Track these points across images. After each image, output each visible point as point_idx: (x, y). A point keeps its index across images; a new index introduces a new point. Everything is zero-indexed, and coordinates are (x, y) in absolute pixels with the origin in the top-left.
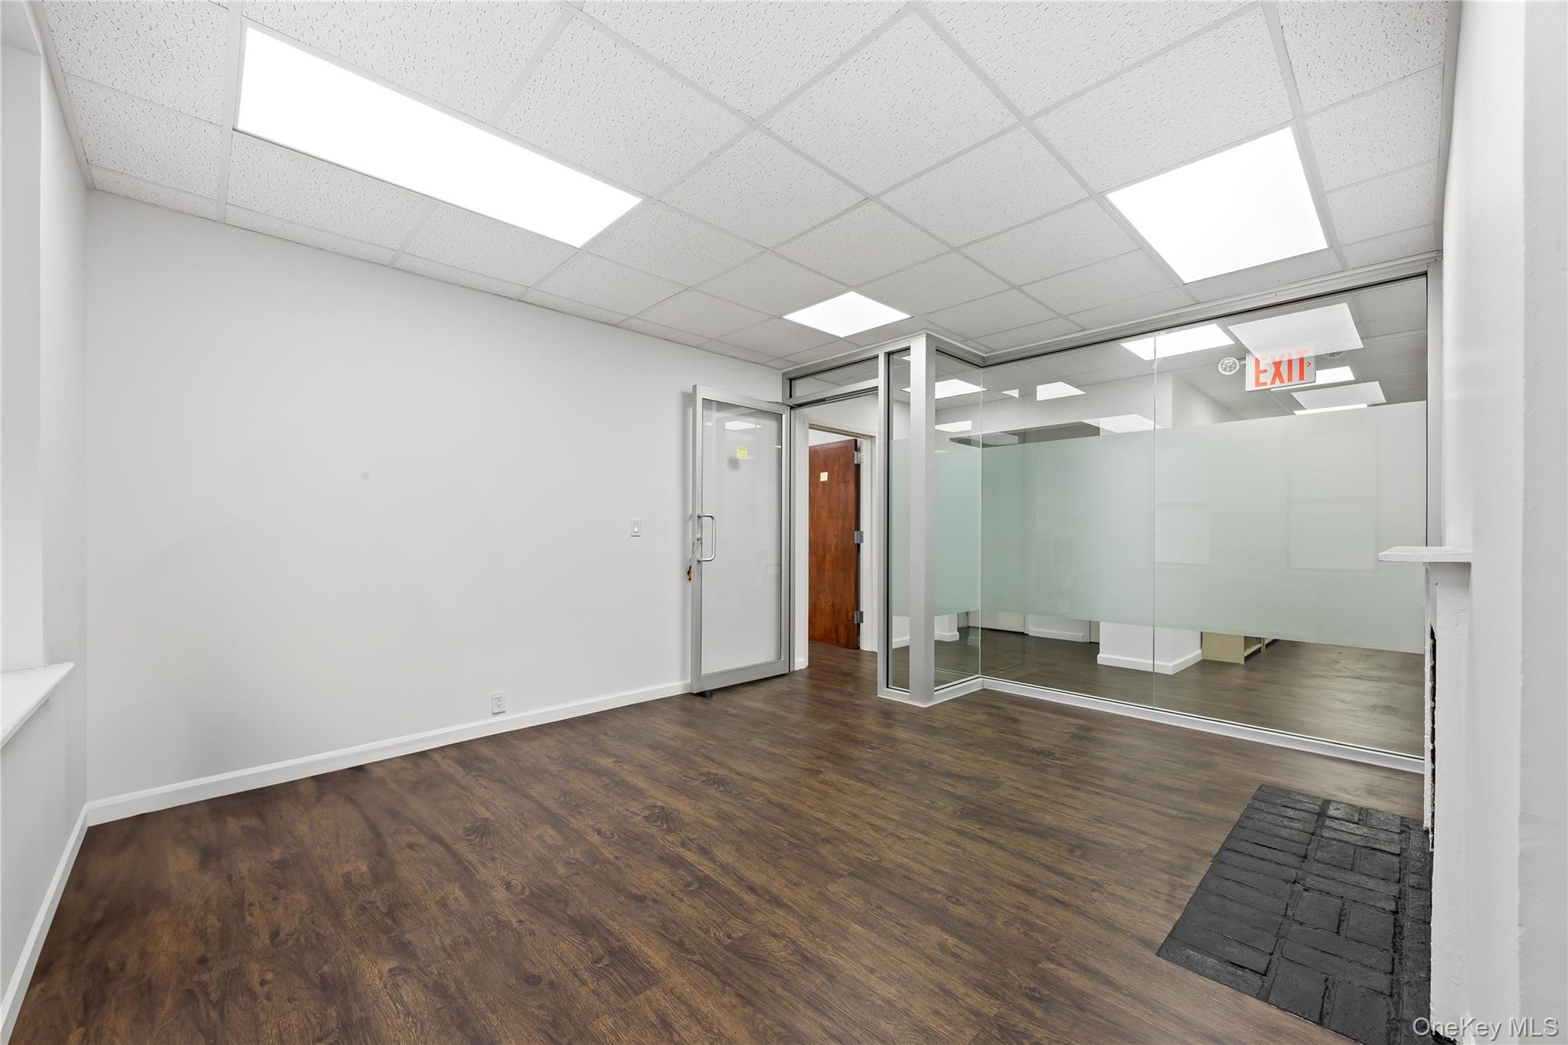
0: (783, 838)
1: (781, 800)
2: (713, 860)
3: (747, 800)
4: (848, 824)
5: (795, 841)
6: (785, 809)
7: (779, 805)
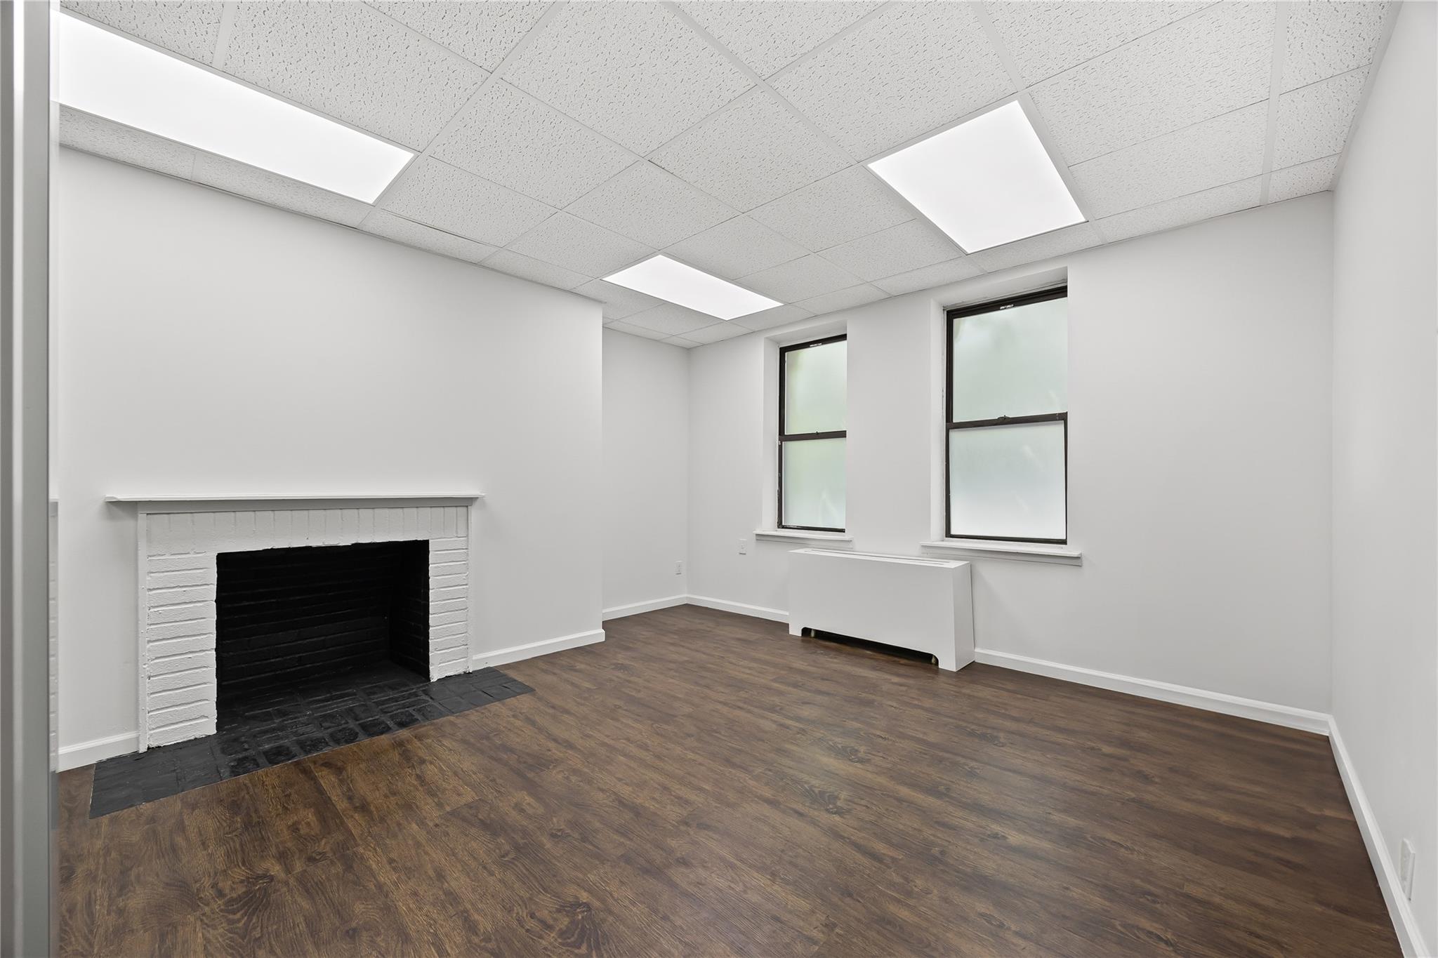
0: (724, 736)
1: (733, 771)
2: (775, 722)
3: (770, 770)
4: (667, 749)
5: (716, 734)
6: (728, 762)
7: (734, 765)
